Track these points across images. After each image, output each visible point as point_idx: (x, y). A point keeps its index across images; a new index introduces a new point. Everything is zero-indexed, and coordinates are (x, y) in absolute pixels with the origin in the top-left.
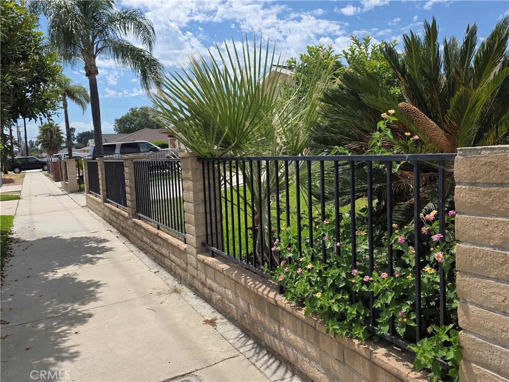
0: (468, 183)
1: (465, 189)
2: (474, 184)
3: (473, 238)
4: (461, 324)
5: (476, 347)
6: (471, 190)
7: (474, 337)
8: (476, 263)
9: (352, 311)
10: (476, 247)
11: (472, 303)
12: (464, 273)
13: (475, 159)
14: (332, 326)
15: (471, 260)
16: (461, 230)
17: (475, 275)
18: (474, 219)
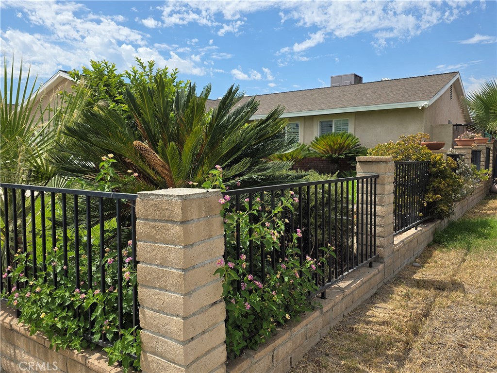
0: (143, 219)
1: (142, 223)
2: (147, 220)
3: (146, 259)
4: (141, 325)
5: (150, 340)
6: (145, 224)
7: (148, 333)
8: (148, 277)
9: (73, 325)
10: (148, 266)
11: (147, 308)
12: (143, 286)
13: (146, 201)
14: (56, 341)
15: (146, 276)
16: (140, 253)
17: (149, 287)
18: (147, 245)
